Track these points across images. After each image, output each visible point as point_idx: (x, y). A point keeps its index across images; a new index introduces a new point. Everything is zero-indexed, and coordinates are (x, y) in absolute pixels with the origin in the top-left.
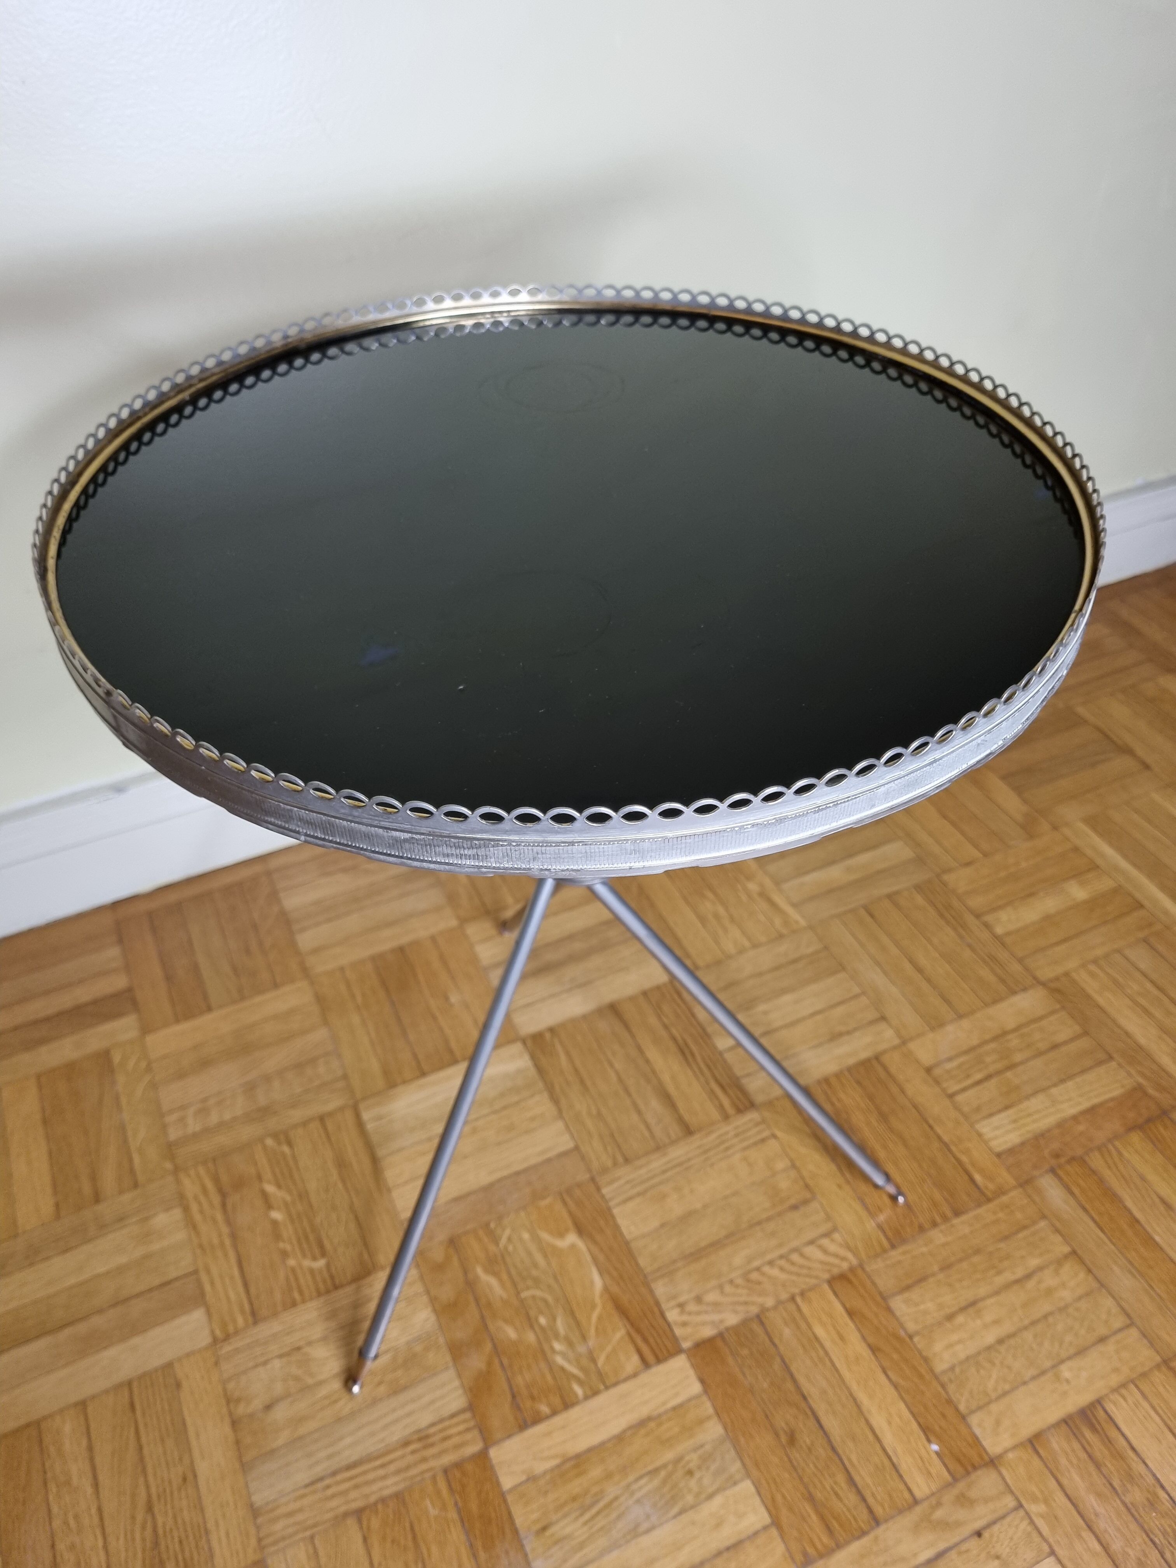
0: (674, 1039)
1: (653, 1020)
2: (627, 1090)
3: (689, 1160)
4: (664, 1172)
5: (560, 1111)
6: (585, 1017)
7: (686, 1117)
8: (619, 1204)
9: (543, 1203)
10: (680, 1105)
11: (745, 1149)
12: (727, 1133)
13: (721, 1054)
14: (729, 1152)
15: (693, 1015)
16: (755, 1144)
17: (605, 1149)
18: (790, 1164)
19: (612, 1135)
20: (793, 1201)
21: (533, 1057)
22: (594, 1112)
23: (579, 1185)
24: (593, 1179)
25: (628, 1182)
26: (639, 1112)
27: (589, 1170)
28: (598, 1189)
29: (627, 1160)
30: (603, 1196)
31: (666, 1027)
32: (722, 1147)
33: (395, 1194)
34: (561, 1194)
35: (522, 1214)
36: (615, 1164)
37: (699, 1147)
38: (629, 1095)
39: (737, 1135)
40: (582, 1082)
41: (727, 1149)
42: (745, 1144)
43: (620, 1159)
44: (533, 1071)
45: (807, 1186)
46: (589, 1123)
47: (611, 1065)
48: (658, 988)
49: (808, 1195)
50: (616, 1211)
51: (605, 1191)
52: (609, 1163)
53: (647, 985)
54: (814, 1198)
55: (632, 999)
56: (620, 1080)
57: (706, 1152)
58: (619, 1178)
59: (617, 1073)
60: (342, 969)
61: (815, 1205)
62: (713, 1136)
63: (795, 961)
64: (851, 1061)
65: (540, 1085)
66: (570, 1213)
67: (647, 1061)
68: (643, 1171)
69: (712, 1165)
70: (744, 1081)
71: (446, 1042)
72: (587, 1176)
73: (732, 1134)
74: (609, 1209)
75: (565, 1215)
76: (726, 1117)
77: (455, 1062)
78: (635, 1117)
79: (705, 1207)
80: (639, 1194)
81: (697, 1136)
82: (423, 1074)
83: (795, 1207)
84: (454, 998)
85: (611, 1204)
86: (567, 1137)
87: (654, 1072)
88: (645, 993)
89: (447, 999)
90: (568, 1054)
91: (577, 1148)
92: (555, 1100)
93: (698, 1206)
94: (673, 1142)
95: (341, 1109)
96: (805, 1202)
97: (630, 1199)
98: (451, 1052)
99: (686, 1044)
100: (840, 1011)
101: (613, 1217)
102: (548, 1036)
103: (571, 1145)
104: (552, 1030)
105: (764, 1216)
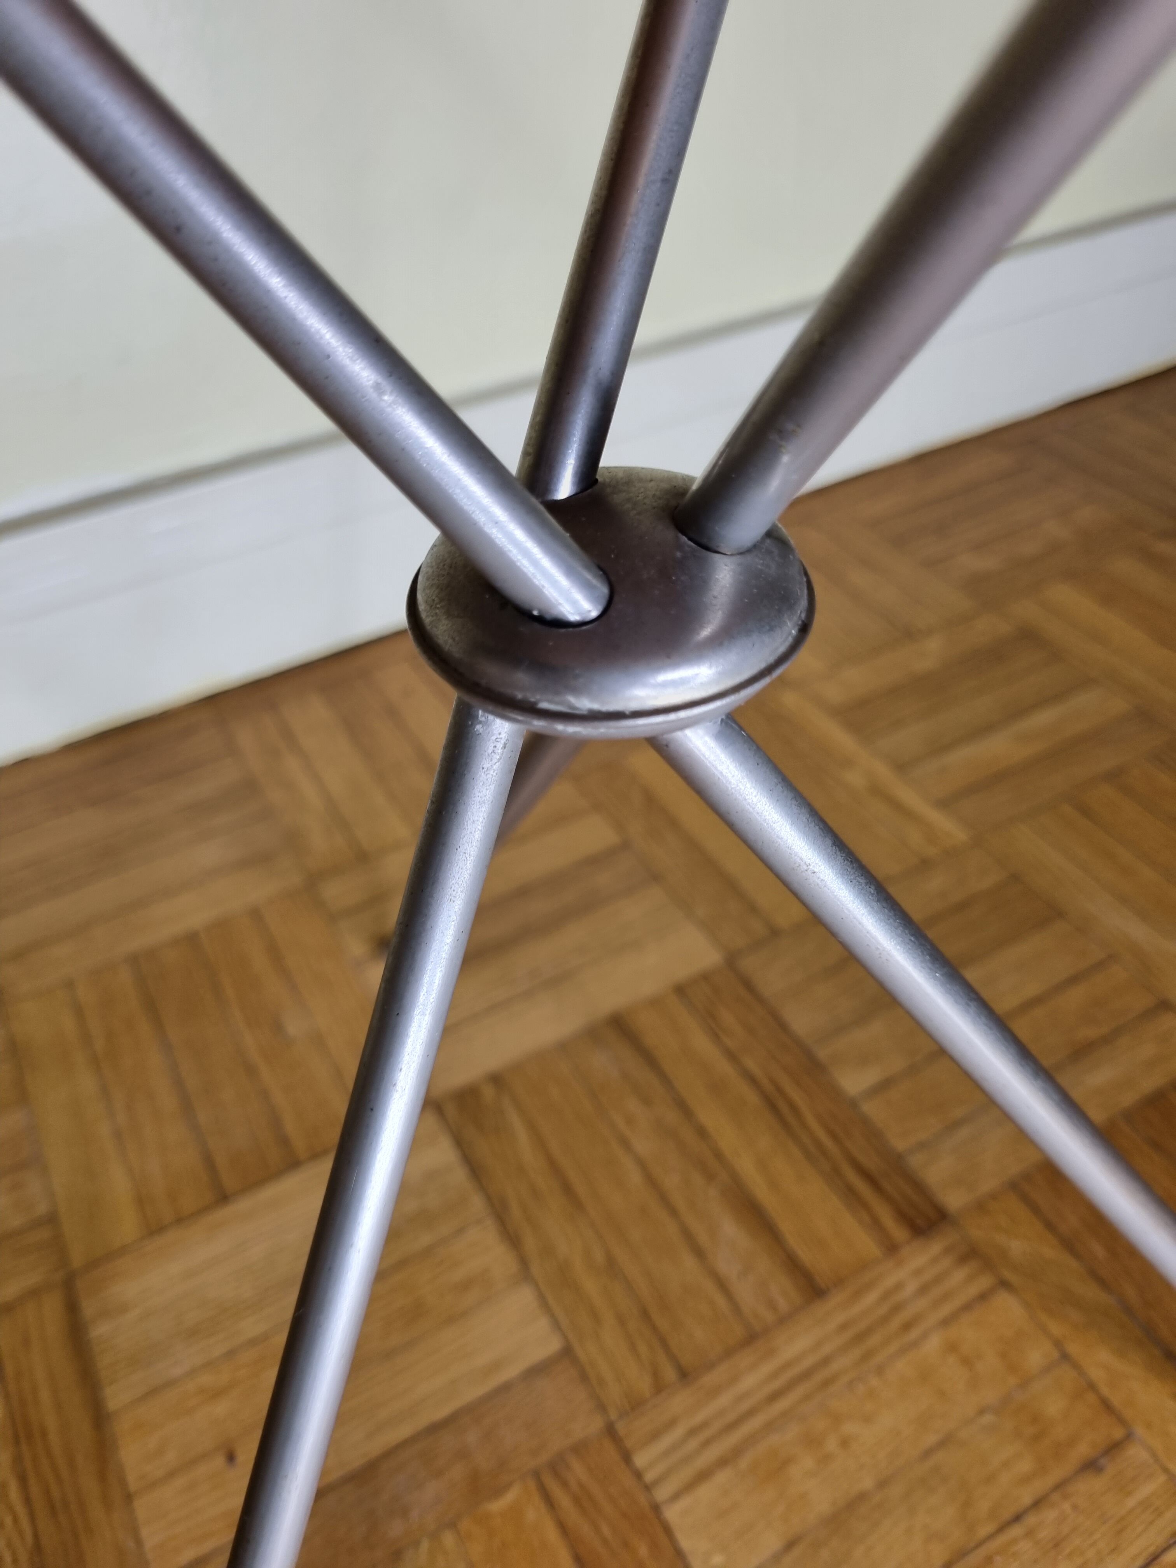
0: (752, 1080)
1: (702, 1043)
2: (664, 1199)
3: (826, 1361)
4: (773, 1397)
5: (524, 1262)
6: (563, 1047)
7: (806, 1255)
8: (676, 1496)
9: (497, 1506)
10: (786, 1226)
11: (946, 1323)
12: (899, 1286)
13: (853, 1104)
14: (914, 1334)
15: (783, 1026)
16: (967, 1307)
17: (633, 1348)
18: (1056, 1355)
19: (645, 1314)
20: (1083, 1450)
21: (459, 1142)
22: (599, 1256)
23: (579, 1449)
24: (610, 1431)
25: (693, 1432)
26: (699, 1253)
27: (601, 1407)
28: (627, 1458)
29: (685, 1375)
30: (638, 1475)
31: (732, 1056)
32: (896, 1322)
33: (142, 1507)
34: (537, 1475)
35: (449, 1539)
36: (659, 1387)
37: (843, 1327)
38: (673, 1212)
39: (923, 1290)
40: (567, 1189)
41: (907, 1327)
42: (946, 1310)
43: (670, 1374)
44: (460, 1176)
45: (1107, 1406)
46: (591, 1286)
47: (626, 1144)
48: (705, 977)
49: (1118, 1433)
50: (671, 1514)
51: (640, 1460)
52: (643, 1384)
53: (683, 971)
54: (1129, 1437)
55: (655, 1003)
56: (651, 1181)
57: (860, 1338)
58: (672, 1423)
59: (642, 1164)
60: (70, 985)
61: (1136, 1453)
62: (871, 1297)
63: (962, 907)
64: (1128, 1099)
65: (477, 1203)
66: (563, 1528)
67: (702, 1133)
68: (724, 1400)
69: (880, 1371)
70: (915, 1161)
71: (276, 1123)
72: (597, 1424)
73: (911, 1288)
74: (656, 1508)
75: (552, 1534)
76: (891, 1248)
77: (293, 1164)
78: (689, 1262)
79: (883, 1484)
80: (723, 1462)
81: (836, 1298)
82: (223, 1198)
83: (1091, 1466)
84: (294, 1027)
85: (662, 1494)
86: (543, 1324)
87: (719, 1156)
88: (680, 990)
89: (278, 1027)
90: (532, 1127)
91: (567, 1352)
92: (513, 1240)
93: (868, 1483)
94: (783, 1321)
95: (34, 1293)
96: (1114, 1448)
97: (703, 1476)
98: (284, 1141)
99: (780, 1090)
100: (1076, 996)
101: (667, 1530)
102: (488, 1093)
103: (554, 1345)
104: (497, 1079)
105: (1027, 1499)
